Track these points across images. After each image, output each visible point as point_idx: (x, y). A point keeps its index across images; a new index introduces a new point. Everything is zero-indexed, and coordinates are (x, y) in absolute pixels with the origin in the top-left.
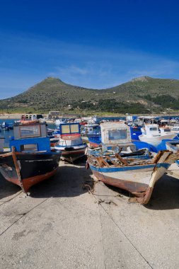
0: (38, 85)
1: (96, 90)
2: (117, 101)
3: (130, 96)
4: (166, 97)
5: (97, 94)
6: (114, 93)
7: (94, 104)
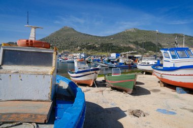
0: (57, 32)
1: (99, 37)
2: (114, 45)
3: (123, 41)
4: (149, 43)
5: (99, 40)
6: (112, 39)
7: (97, 46)
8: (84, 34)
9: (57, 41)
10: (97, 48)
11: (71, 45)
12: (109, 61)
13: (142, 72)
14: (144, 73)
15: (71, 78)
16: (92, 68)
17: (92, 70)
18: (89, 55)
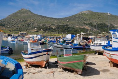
0: (14, 14)
1: (55, 19)
2: (70, 26)
3: (79, 23)
4: (102, 24)
5: (56, 21)
6: (68, 20)
7: (53, 28)
8: (41, 16)
9: (14, 22)
10: (54, 29)
11: (28, 27)
12: (64, 42)
13: (95, 52)
14: (97, 54)
15: (24, 59)
16: (44, 49)
17: (44, 51)
18: (46, 36)
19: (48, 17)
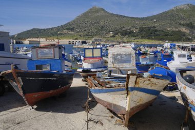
0: (84, 14)
1: (137, 19)
2: (158, 28)
3: (171, 24)
5: (138, 22)
6: (155, 20)
7: (135, 31)
8: (118, 16)
9: (84, 25)
10: (135, 33)
11: (102, 30)
19: (127, 17)
